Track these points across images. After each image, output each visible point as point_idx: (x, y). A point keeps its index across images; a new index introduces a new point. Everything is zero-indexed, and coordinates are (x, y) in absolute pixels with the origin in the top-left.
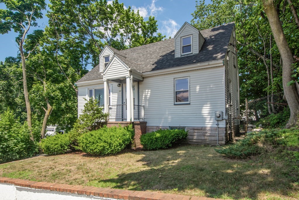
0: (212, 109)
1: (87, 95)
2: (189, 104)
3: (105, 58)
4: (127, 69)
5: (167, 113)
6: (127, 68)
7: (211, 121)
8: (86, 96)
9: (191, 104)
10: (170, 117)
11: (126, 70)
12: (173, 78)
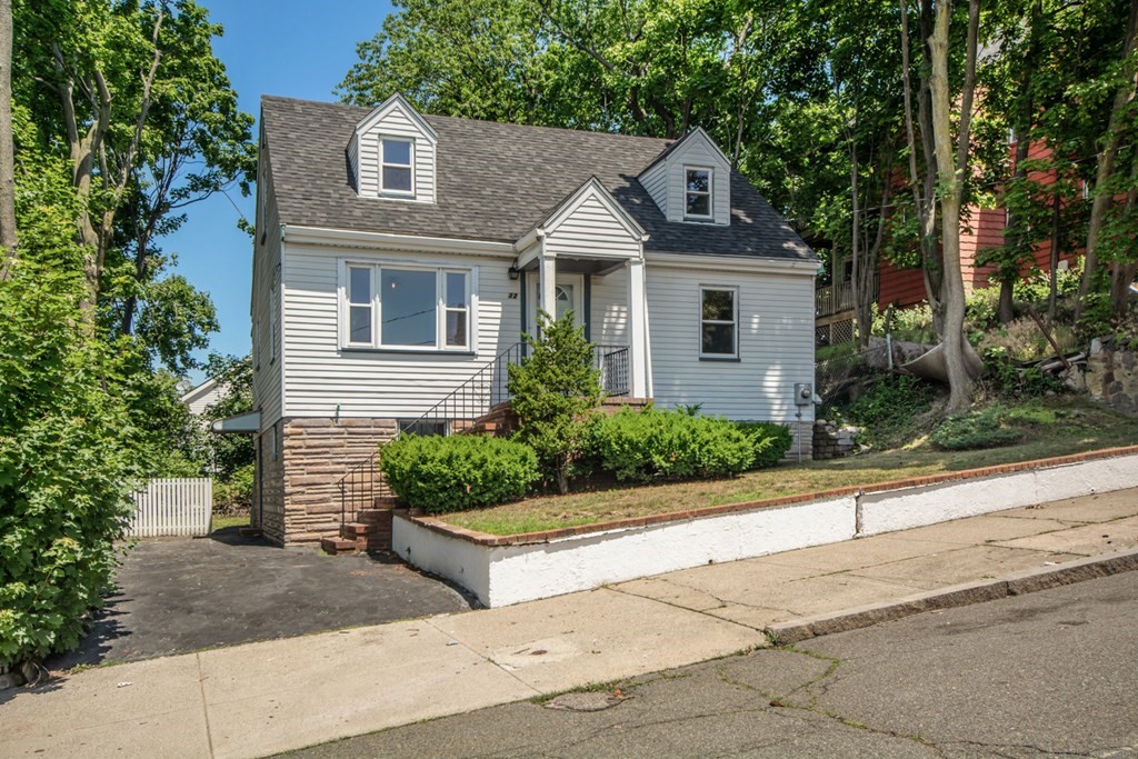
0: (784, 378)
1: (342, 291)
2: (738, 360)
3: (385, 142)
4: (637, 237)
5: (677, 382)
6: (639, 233)
7: (785, 407)
9: (742, 360)
10: (684, 394)
12: (698, 282)
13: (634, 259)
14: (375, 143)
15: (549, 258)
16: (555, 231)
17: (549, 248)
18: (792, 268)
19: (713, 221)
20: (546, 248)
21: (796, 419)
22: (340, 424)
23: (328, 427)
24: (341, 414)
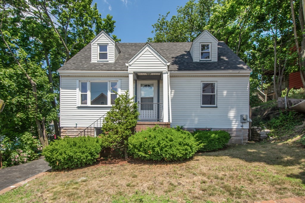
0: (237, 113)
1: (78, 89)
2: (216, 107)
3: (100, 46)
4: (165, 64)
5: (193, 115)
6: (166, 62)
7: (237, 123)
8: (76, 90)
9: (218, 107)
10: (197, 119)
11: (163, 64)
12: (200, 81)
13: (164, 72)
14: (97, 46)
15: (131, 73)
16: (132, 64)
17: (130, 70)
18: (239, 73)
19: (211, 61)
20: (129, 70)
21: (241, 128)
22: (77, 129)
23: (74, 130)
24: (77, 126)
